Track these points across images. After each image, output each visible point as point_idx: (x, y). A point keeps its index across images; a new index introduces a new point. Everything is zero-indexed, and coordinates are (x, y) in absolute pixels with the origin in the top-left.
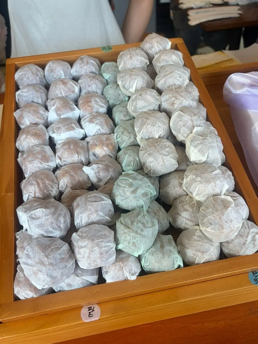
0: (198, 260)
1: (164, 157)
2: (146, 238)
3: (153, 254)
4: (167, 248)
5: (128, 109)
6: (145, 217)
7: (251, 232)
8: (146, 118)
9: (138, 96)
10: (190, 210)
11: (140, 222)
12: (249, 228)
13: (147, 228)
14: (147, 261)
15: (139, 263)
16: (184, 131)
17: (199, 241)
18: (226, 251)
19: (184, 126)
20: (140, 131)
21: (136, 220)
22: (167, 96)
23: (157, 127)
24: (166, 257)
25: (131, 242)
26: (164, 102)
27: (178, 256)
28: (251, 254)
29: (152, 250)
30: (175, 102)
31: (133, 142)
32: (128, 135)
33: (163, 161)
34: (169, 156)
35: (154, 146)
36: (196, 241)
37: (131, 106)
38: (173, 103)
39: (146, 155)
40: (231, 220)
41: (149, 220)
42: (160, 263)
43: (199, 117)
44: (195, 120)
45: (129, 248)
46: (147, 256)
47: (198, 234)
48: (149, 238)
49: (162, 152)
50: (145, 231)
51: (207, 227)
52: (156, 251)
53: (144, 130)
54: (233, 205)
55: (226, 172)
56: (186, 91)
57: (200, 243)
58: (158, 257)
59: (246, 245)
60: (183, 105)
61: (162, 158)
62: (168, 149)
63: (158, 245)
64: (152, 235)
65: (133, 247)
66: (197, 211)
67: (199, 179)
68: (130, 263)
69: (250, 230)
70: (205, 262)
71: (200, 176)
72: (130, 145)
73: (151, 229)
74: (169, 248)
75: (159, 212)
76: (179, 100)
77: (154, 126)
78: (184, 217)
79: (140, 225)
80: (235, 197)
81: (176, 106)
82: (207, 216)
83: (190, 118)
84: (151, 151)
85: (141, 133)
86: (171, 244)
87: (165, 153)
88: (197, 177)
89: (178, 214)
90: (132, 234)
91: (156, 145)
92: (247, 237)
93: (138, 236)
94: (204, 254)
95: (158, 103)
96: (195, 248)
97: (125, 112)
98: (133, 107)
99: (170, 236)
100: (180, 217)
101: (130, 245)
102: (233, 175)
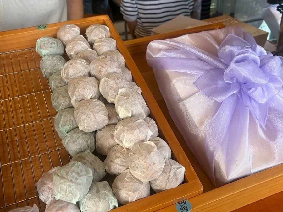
0: (131, 199)
1: (95, 114)
2: (81, 185)
3: (89, 199)
4: (102, 192)
5: (62, 76)
6: (79, 167)
7: (172, 168)
8: (77, 83)
9: (69, 65)
10: (122, 157)
11: (74, 172)
12: (171, 165)
13: (81, 176)
14: (85, 206)
15: (78, 209)
16: (111, 93)
17: (129, 182)
18: (154, 187)
19: (110, 89)
20: (73, 95)
21: (70, 170)
22: (95, 65)
23: (88, 90)
24: (102, 200)
25: (67, 191)
26: (93, 70)
27: (112, 197)
28: (175, 187)
29: (88, 196)
30: (101, 70)
31: (69, 104)
32: (63, 99)
33: (95, 117)
34: (100, 113)
35: (86, 105)
36: (127, 182)
37: (63, 74)
38: (100, 71)
39: (79, 113)
40: (154, 162)
41: (84, 169)
42: (97, 206)
43: (122, 80)
44: (119, 83)
45: (67, 196)
46: (84, 202)
47: (129, 176)
48: (84, 185)
49: (93, 110)
50: (80, 179)
51: (135, 170)
52: (92, 196)
53: (76, 93)
54: (156, 149)
55: (150, 121)
56: (110, 60)
57: (131, 183)
58: (94, 201)
59: (170, 179)
60: (108, 72)
61: (94, 115)
62: (98, 107)
63: (94, 191)
64: (87, 182)
65: (70, 195)
66: (127, 157)
67: (126, 128)
68: (69, 210)
69: (171, 167)
70: (137, 199)
71: (126, 126)
72: (66, 107)
73: (85, 177)
74: (104, 191)
75: (94, 163)
76: (104, 68)
77: (85, 89)
78: (116, 164)
79: (74, 174)
80: (158, 140)
81: (102, 73)
82: (134, 161)
83: (115, 82)
84: (84, 110)
85: (74, 97)
86: (106, 189)
87: (96, 110)
88: (124, 127)
89: (112, 161)
90: (68, 183)
91: (88, 104)
92: (170, 172)
93: (74, 184)
94: (135, 192)
95: (87, 71)
96: (127, 188)
97: (60, 79)
98: (65, 75)
99: (106, 182)
100: (113, 164)
101: (67, 194)
102: (157, 124)
